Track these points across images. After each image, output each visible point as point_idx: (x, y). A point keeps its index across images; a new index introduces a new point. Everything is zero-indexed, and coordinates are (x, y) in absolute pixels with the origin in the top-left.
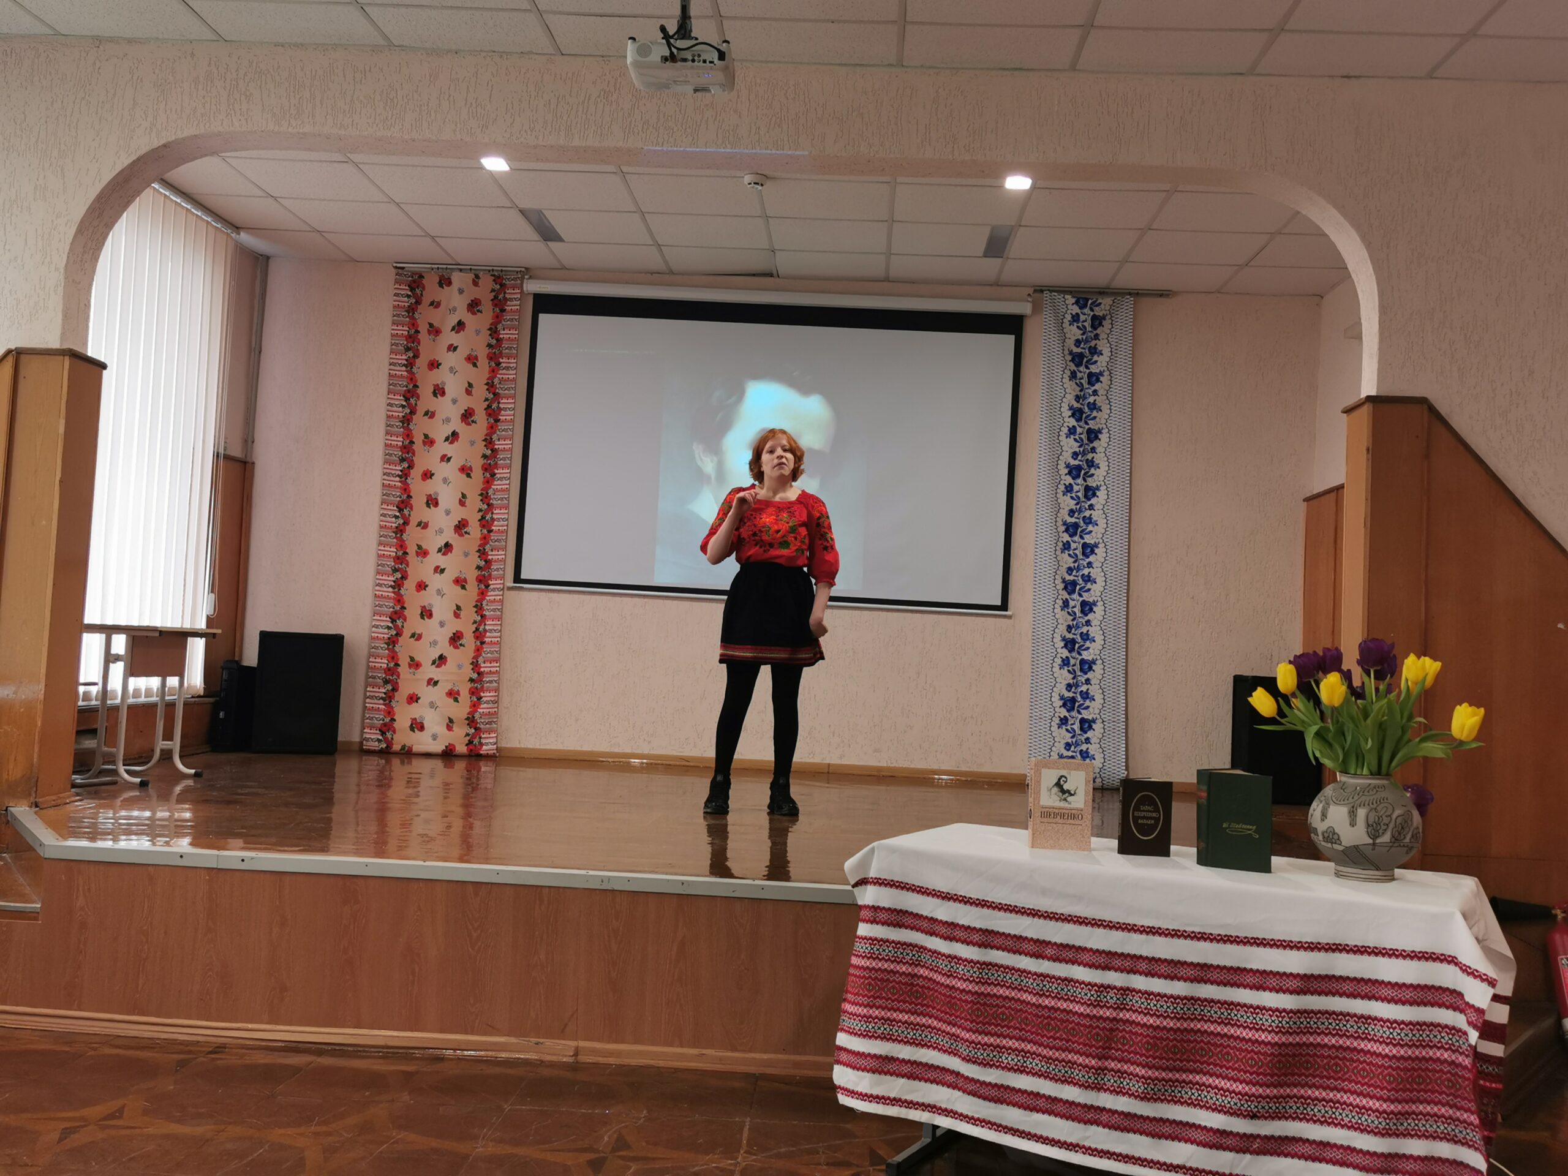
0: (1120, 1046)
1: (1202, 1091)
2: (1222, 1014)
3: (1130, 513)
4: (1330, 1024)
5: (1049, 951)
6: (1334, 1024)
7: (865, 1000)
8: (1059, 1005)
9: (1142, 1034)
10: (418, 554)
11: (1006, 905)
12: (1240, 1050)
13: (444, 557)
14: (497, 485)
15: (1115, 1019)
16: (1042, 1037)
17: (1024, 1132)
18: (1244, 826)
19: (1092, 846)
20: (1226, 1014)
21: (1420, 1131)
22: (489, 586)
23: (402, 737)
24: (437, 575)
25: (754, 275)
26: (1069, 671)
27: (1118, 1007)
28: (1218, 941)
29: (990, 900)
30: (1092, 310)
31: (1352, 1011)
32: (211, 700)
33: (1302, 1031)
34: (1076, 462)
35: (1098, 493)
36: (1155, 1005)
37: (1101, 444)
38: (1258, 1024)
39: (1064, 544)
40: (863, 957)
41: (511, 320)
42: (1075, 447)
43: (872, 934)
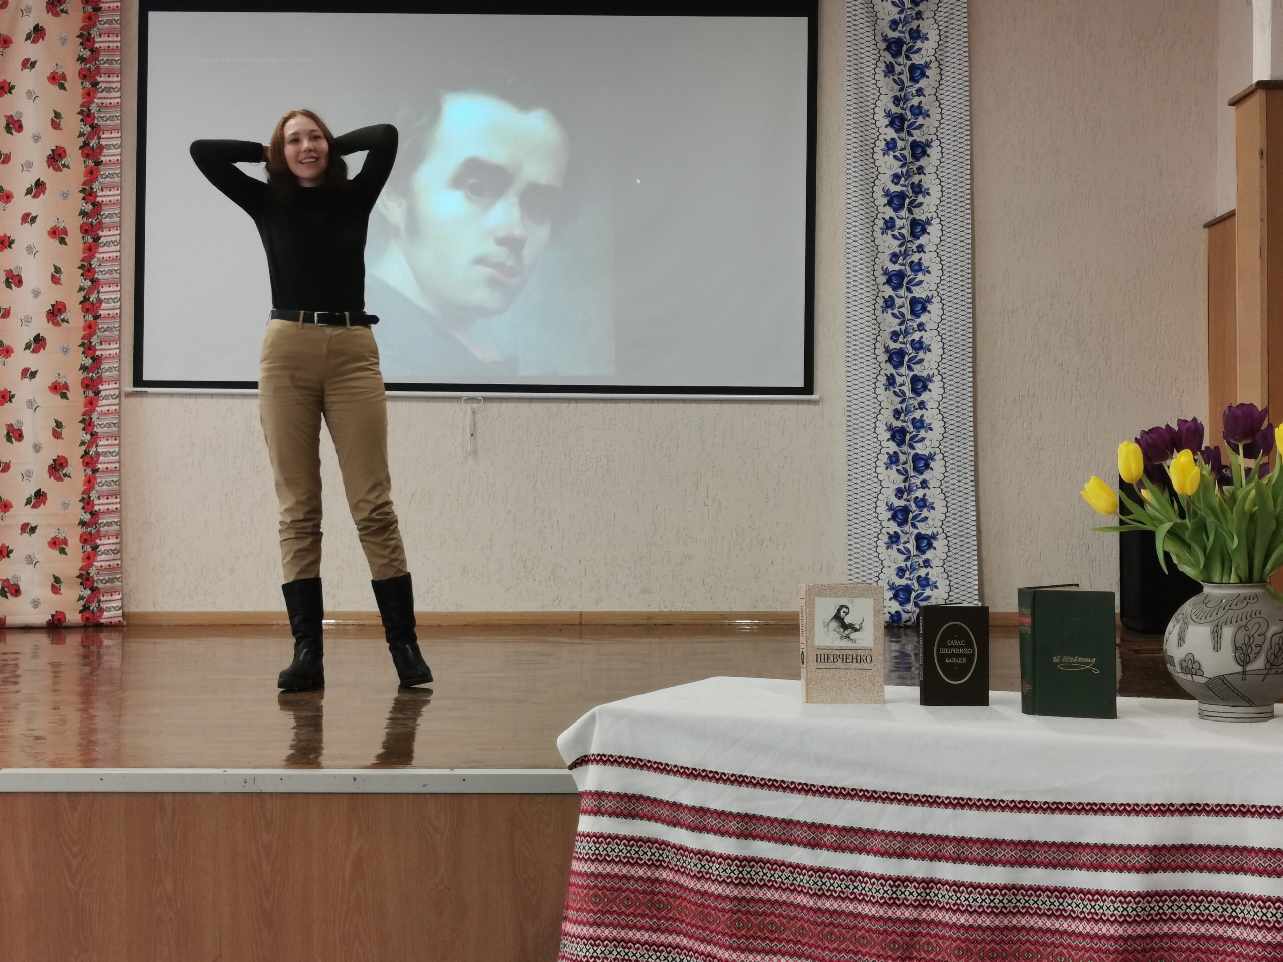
2: (1053, 904)
4: (1189, 907)
5: (829, 838)
6: (1193, 908)
7: (591, 917)
8: (844, 907)
9: (950, 937)
11: (770, 780)
12: (1076, 948)
13: (35, 355)
14: (104, 252)
15: (916, 920)
18: (1081, 660)
19: (887, 697)
20: (1057, 904)
22: (99, 392)
24: (26, 380)
26: (898, 471)
27: (920, 905)
28: (1045, 811)
29: (749, 774)
31: (1215, 889)
33: (1152, 920)
34: (898, 189)
35: (929, 229)
36: (967, 899)
37: (930, 162)
38: (1097, 914)
39: (885, 301)
40: (586, 861)
41: (110, 22)
42: (896, 167)
43: (597, 829)
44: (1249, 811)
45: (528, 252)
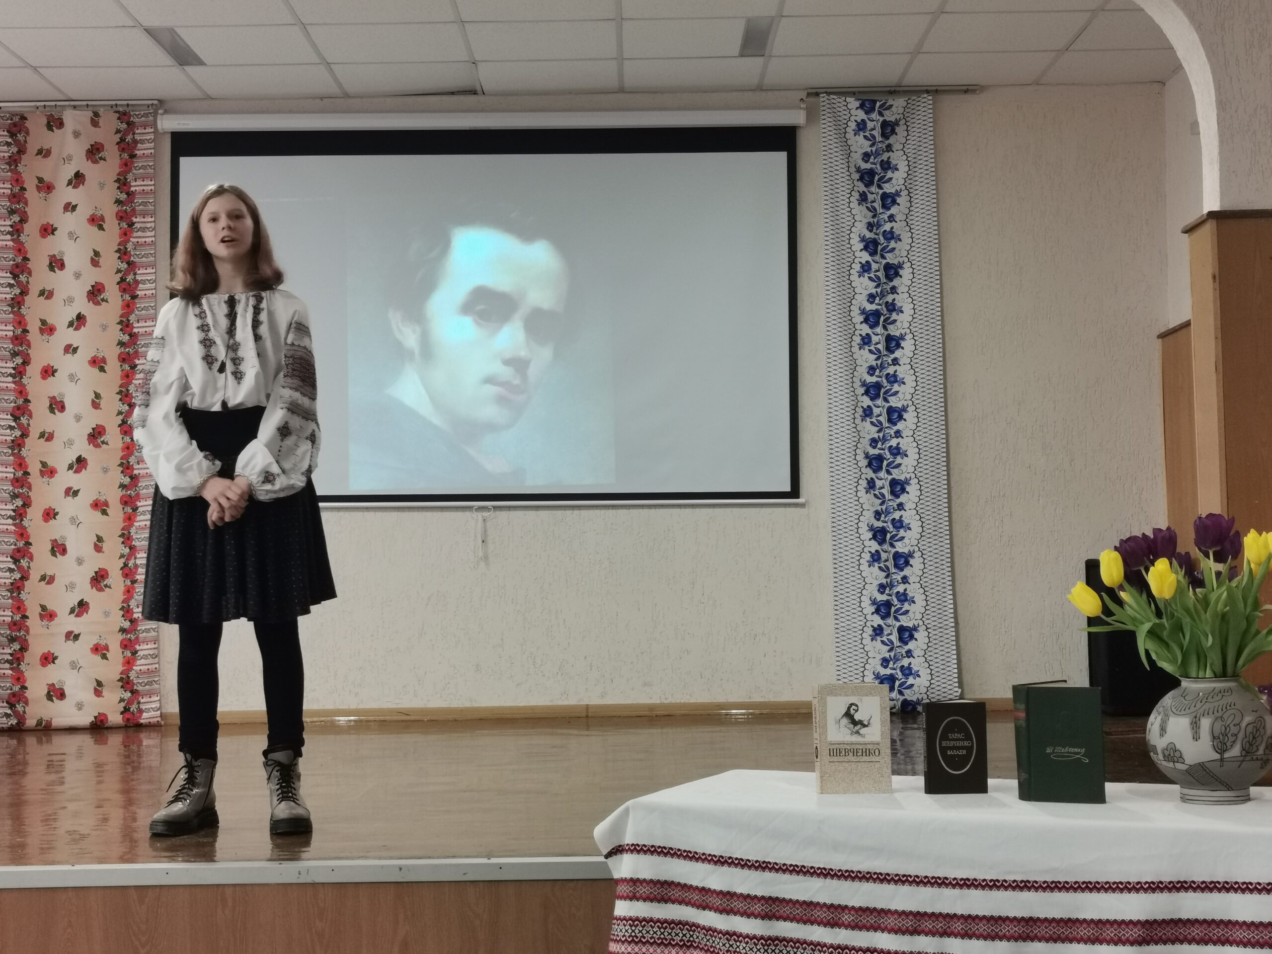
3: (944, 366)
5: (846, 918)
10: (42, 474)
11: (791, 865)
13: (77, 475)
14: (140, 379)
18: (1072, 750)
19: (894, 786)
22: (137, 508)
23: (38, 709)
24: (70, 498)
25: (453, 93)
26: (880, 568)
28: (1044, 889)
29: (772, 861)
30: (881, 114)
34: (874, 307)
35: (903, 344)
37: (903, 282)
39: (864, 410)
40: (623, 942)
41: (144, 167)
42: (871, 287)
43: (632, 913)
44: (1232, 887)
45: (533, 371)
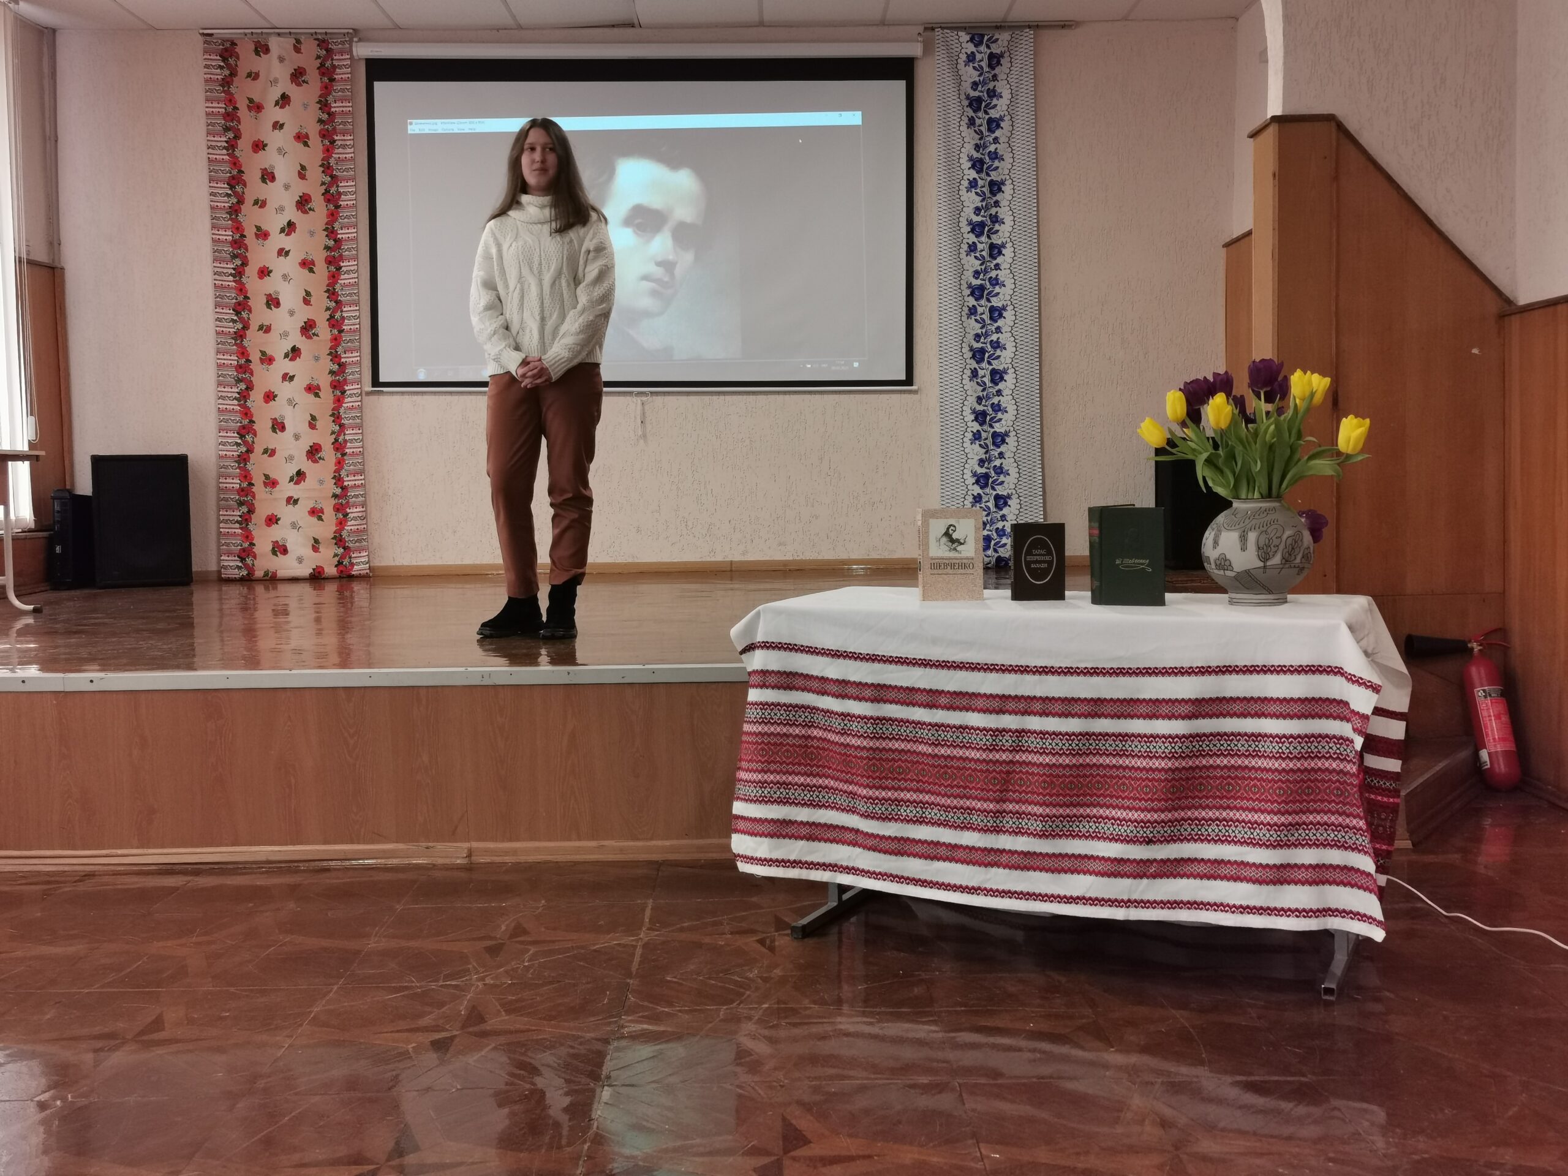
0: (1017, 788)
1: (1099, 823)
2: (1117, 746)
3: (1039, 271)
4: (1222, 745)
5: (943, 700)
6: (1225, 745)
7: (759, 766)
8: (955, 753)
9: (1038, 773)
10: (262, 361)
11: (896, 657)
12: (1135, 779)
13: (292, 363)
14: (345, 279)
15: (1011, 762)
16: (940, 786)
17: (925, 881)
18: (1137, 561)
19: (985, 596)
20: (1120, 746)
21: (1311, 840)
22: (345, 391)
23: (265, 562)
24: (286, 383)
25: (613, 26)
26: (980, 445)
27: (1014, 749)
28: (1111, 675)
29: (881, 654)
30: (988, 47)
31: (1242, 730)
32: (45, 534)
33: (1194, 755)
34: (979, 219)
35: (1004, 251)
36: (1050, 744)
37: (1004, 197)
38: (1151, 752)
39: (970, 309)
40: (755, 723)
41: (342, 90)
42: (977, 201)
43: (763, 699)
44: (1269, 670)
45: (679, 271)
